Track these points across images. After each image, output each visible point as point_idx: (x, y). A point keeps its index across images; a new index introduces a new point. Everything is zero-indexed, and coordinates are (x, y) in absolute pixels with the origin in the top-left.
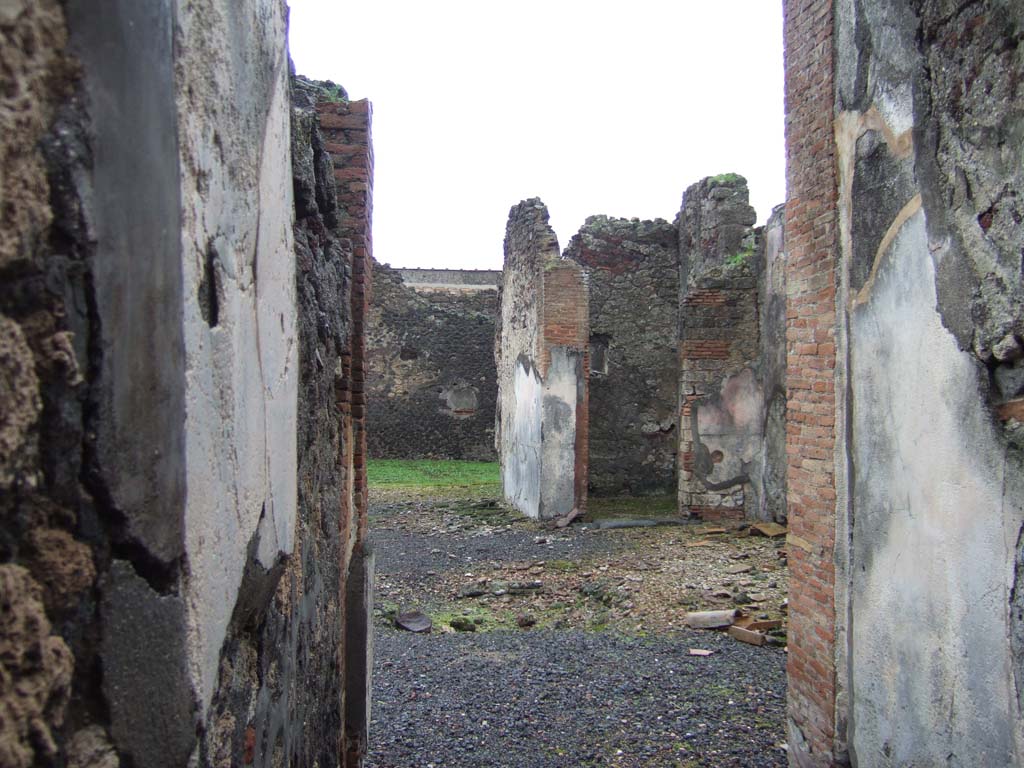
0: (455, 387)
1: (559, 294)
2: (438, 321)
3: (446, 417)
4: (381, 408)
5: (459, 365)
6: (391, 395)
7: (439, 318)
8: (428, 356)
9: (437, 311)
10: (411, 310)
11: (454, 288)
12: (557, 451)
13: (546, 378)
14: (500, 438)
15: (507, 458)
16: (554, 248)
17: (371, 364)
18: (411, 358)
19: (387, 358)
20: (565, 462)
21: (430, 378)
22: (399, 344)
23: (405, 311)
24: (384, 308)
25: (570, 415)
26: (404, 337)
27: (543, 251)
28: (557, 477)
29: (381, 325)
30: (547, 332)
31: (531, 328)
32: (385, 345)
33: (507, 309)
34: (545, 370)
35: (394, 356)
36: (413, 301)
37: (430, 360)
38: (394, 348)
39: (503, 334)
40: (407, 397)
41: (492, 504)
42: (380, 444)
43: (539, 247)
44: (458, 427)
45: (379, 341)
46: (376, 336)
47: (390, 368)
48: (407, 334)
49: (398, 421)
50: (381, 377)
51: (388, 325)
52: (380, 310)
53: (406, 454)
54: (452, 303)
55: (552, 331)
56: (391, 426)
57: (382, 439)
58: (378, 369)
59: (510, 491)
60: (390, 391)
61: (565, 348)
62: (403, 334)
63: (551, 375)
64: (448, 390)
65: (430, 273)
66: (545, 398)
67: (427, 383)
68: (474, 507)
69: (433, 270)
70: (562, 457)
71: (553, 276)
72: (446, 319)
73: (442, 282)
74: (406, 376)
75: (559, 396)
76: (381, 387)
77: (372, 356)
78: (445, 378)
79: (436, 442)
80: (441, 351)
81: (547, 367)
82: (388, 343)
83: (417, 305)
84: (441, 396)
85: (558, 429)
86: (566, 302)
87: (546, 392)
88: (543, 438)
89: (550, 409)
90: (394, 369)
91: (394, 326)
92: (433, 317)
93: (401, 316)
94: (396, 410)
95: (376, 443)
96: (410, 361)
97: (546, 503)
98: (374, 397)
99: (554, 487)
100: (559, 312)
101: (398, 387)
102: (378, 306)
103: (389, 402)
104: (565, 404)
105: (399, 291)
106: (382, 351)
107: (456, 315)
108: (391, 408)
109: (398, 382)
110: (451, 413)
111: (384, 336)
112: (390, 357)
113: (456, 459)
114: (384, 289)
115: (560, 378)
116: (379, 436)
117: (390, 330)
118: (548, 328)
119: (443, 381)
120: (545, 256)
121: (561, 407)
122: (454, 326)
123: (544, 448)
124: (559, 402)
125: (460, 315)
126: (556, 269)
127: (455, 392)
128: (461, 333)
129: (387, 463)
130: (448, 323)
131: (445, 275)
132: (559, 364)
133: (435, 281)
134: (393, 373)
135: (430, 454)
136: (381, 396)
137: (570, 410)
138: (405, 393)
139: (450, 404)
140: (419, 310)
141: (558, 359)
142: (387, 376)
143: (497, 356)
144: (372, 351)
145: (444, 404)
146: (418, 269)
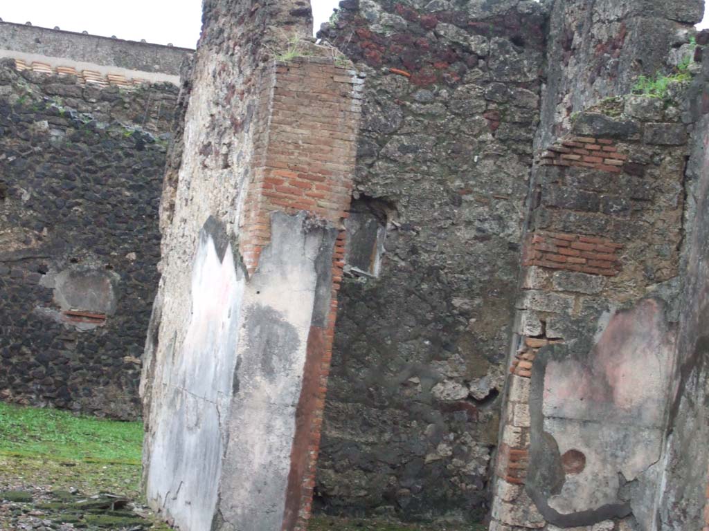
0: (74, 266)
1: (302, 110)
2: (55, 133)
3: (49, 323)
5: (87, 223)
7: (58, 126)
8: (26, 197)
9: (54, 113)
10: (3, 104)
11: (96, 72)
12: (261, 416)
13: (256, 271)
14: (151, 376)
15: (160, 417)
16: (303, 19)
20: (273, 439)
21: (26, 242)
25: (294, 348)
27: (279, 24)
28: (256, 467)
30: (268, 183)
31: (238, 170)
33: (195, 127)
34: (257, 256)
36: (9, 88)
37: (29, 206)
39: (182, 174)
41: (121, 505)
43: (272, 15)
44: (69, 346)
54: (86, 101)
55: (278, 182)
59: (158, 483)
61: (300, 217)
63: (267, 267)
64: (59, 270)
65: (51, 36)
66: (250, 309)
67: (18, 251)
68: (84, 508)
69: (57, 31)
70: (269, 429)
71: (294, 73)
72: (71, 131)
73: (73, 57)
75: (277, 308)
78: (56, 245)
79: (25, 367)
80: (55, 193)
81: (260, 250)
83: (16, 97)
84: (44, 280)
85: (269, 372)
86: (313, 128)
87: (253, 299)
88: (236, 387)
89: (257, 330)
92: (44, 124)
97: (227, 514)
99: (248, 485)
100: (297, 146)
104: (288, 327)
107: (92, 127)
110: (59, 317)
113: (59, 408)
115: (284, 275)
118: (272, 175)
119: (52, 250)
120: (283, 34)
121: (280, 331)
122: (84, 146)
123: (236, 407)
124: (276, 322)
125: (100, 126)
126: (300, 62)
127: (72, 275)
128: (99, 162)
130: (74, 139)
131: (81, 44)
132: (286, 247)
133: (57, 52)
135: (7, 392)
137: (295, 339)
139: (60, 298)
140: (18, 107)
141: (284, 236)
143: (164, 216)
145: (47, 297)
146: (27, 26)
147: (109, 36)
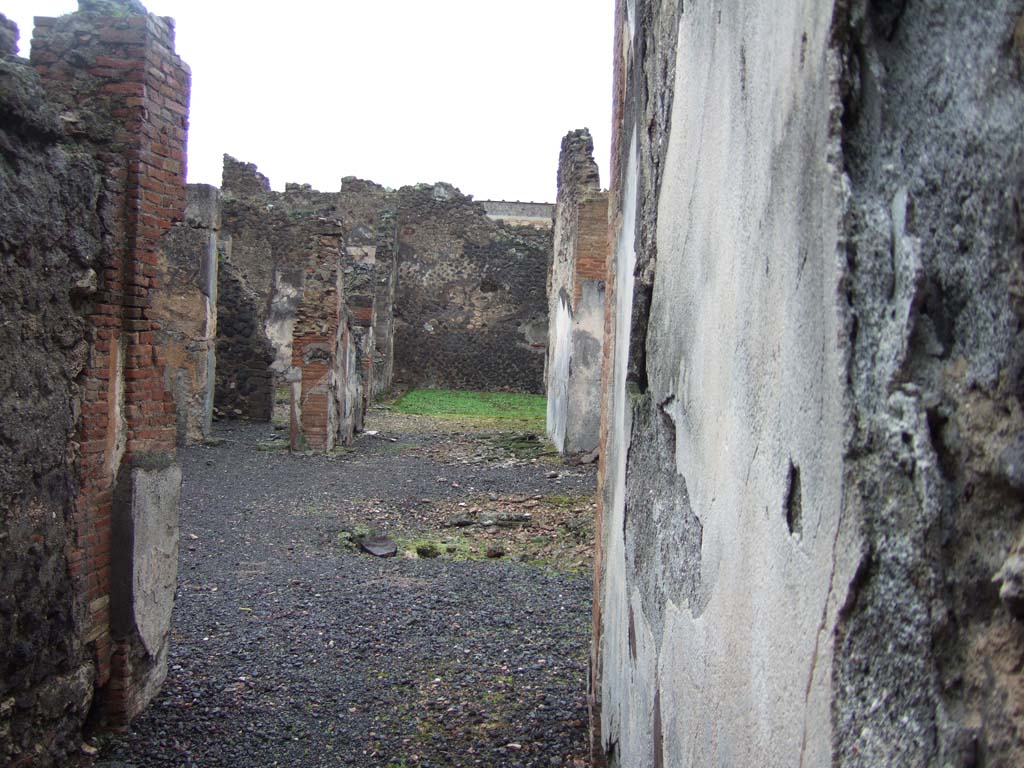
0: (534, 321)
1: (593, 227)
2: (519, 254)
3: (524, 351)
4: (460, 339)
5: (539, 299)
6: (470, 326)
7: (521, 251)
8: (508, 288)
9: (518, 244)
10: (492, 241)
12: (585, 387)
13: (576, 312)
14: (547, 372)
15: (550, 392)
16: (593, 179)
17: (451, 295)
18: (492, 291)
19: (468, 289)
20: (591, 398)
21: (509, 311)
22: (480, 276)
23: (487, 243)
24: (466, 239)
25: (598, 351)
26: (485, 270)
27: (582, 183)
28: (584, 413)
29: (462, 256)
30: (579, 266)
31: (569, 261)
32: (465, 276)
33: (557, 241)
34: (576, 304)
35: (474, 289)
36: (495, 234)
37: (509, 293)
38: (474, 280)
39: (554, 267)
40: (486, 329)
41: (532, 437)
42: (457, 375)
43: (578, 179)
44: (535, 362)
45: (460, 272)
46: (457, 267)
47: (470, 300)
48: (487, 266)
49: (476, 352)
50: (461, 308)
51: (470, 257)
52: (462, 242)
53: (483, 386)
54: (540, 237)
55: (583, 265)
56: (469, 358)
57: (460, 371)
58: (458, 300)
59: (549, 428)
60: (469, 323)
61: (596, 283)
62: (483, 266)
63: (581, 310)
64: (527, 324)
65: (529, 206)
66: (574, 332)
67: (506, 316)
69: (532, 203)
70: (589, 393)
71: (588, 208)
72: (527, 252)
73: (541, 215)
74: (486, 308)
75: (588, 330)
76: (460, 319)
77: (452, 287)
78: (524, 312)
79: (513, 375)
80: (520, 284)
81: (578, 300)
82: (469, 275)
83: (499, 238)
84: (520, 329)
85: (587, 364)
86: (600, 235)
87: (576, 327)
88: (570, 373)
89: (579, 342)
90: (474, 301)
91: (475, 258)
92: (514, 250)
93: (483, 248)
94: (475, 342)
95: (454, 374)
96: (490, 293)
97: (571, 438)
98: (453, 328)
99: (580, 422)
100: (592, 246)
101: (477, 320)
102: (459, 237)
103: (468, 333)
104: (594, 339)
105: (481, 222)
106: (462, 282)
107: (537, 249)
108: (470, 339)
109: (477, 314)
110: (529, 347)
111: (465, 268)
112: (470, 289)
113: (532, 393)
114: (466, 220)
115: (590, 313)
116: (457, 367)
117: (471, 262)
118: (581, 261)
119: (522, 314)
120: (583, 188)
121: (590, 342)
122: (534, 260)
123: (571, 383)
124: (588, 338)
125: (541, 248)
126: (591, 201)
127: (533, 326)
128: (541, 267)
129: (462, 394)
130: (529, 256)
131: (544, 209)
132: (590, 299)
134: (472, 305)
135: (506, 387)
136: (460, 328)
137: (599, 346)
138: (484, 325)
139: (528, 338)
140: (500, 243)
141: (589, 292)
142: (466, 308)
143: (548, 289)
144: (453, 282)
145: (522, 337)
146: (518, 203)
147: (529, 202)
